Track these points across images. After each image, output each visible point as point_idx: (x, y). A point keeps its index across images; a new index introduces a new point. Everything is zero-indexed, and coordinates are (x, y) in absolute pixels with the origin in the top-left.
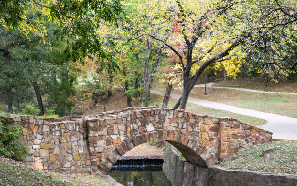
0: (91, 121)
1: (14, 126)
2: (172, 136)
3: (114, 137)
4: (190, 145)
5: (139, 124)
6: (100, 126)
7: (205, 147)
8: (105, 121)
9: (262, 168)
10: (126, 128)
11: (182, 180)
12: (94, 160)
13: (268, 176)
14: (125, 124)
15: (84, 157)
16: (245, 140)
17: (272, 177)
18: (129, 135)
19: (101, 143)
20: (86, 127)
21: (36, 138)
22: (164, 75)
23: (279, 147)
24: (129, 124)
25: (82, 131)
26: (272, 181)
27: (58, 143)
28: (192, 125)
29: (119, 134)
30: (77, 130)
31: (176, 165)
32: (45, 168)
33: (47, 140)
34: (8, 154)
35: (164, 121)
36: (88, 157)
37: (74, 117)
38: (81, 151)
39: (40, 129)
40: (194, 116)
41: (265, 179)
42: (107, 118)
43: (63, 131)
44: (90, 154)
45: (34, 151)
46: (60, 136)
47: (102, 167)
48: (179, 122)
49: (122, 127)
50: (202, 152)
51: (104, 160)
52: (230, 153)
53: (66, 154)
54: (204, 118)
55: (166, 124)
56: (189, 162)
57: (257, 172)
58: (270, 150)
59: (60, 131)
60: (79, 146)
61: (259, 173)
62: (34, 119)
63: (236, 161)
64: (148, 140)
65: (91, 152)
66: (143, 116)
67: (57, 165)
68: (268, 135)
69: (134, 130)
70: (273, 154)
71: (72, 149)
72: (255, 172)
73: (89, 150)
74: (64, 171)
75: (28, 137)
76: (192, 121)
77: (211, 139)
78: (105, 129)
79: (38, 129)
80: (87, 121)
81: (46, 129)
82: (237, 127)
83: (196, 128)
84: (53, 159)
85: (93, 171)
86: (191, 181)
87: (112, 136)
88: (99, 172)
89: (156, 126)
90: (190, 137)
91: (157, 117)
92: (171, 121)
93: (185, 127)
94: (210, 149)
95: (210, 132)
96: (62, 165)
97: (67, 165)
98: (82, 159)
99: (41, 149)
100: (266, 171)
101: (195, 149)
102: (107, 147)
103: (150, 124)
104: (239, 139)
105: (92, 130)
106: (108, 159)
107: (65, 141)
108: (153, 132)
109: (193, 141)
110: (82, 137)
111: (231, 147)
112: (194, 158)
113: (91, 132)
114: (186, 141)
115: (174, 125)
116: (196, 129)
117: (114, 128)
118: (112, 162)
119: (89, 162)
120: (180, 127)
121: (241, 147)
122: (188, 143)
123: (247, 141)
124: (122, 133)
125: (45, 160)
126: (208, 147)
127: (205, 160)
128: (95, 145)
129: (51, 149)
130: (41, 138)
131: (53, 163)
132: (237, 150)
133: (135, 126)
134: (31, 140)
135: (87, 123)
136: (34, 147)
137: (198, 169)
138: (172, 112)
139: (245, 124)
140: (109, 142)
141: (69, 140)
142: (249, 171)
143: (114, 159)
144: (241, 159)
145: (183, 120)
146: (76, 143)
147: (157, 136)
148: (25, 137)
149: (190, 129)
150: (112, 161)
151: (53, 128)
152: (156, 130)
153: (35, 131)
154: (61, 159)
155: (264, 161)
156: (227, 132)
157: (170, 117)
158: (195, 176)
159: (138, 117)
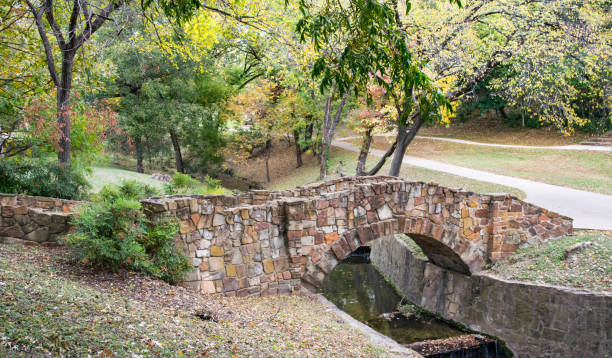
0: (293, 205)
1: (167, 220)
2: (419, 226)
3: (328, 230)
4: (446, 241)
5: (368, 207)
6: (306, 212)
7: (468, 243)
8: (313, 203)
9: (570, 281)
10: (348, 215)
11: (421, 290)
12: (297, 270)
13: (584, 295)
14: (346, 208)
15: (281, 266)
16: (530, 231)
17: (591, 297)
18: (351, 226)
19: (307, 241)
20: (283, 215)
21: (203, 237)
22: (364, 122)
23: (589, 243)
24: (352, 208)
25: (277, 222)
26: (592, 305)
27: (239, 245)
28: (450, 208)
29: (336, 224)
30: (269, 220)
31: (407, 264)
32: (219, 289)
33: (219, 240)
34: (158, 273)
35: (406, 202)
36: (287, 266)
37: (256, 194)
38: (276, 256)
39: (209, 222)
40: (453, 192)
41: (578, 299)
42: (316, 198)
43: (246, 223)
44: (290, 260)
45: (200, 260)
46: (243, 231)
47: (308, 280)
48: (430, 202)
49: (340, 213)
50: (463, 251)
51: (311, 269)
52: (507, 251)
53: (252, 263)
54: (467, 196)
55: (410, 207)
56: (434, 263)
57: (563, 287)
58: (577, 249)
59: (242, 224)
60: (272, 247)
61: (568, 289)
62: (199, 204)
63: (518, 264)
64: (381, 233)
65: (292, 256)
66: (373, 194)
67: (238, 284)
68: (565, 222)
69: (359, 218)
70: (581, 255)
71: (261, 253)
72: (559, 287)
73: (288, 253)
74: (249, 292)
75: (189, 237)
76: (449, 200)
77: (477, 230)
78: (314, 217)
79: (206, 222)
80: (285, 203)
81: (219, 221)
82: (517, 209)
83: (456, 212)
84: (231, 273)
85: (295, 289)
86: (438, 293)
87: (324, 228)
88: (304, 290)
89: (394, 210)
90: (445, 227)
91: (396, 195)
92: (418, 201)
93: (439, 210)
94: (475, 245)
95: (475, 218)
96: (246, 283)
97: (254, 282)
98: (278, 269)
99: (212, 256)
100: (578, 286)
101: (453, 247)
102: (315, 247)
103: (385, 208)
104: (521, 229)
105: (294, 219)
106: (317, 267)
107: (250, 241)
108: (390, 221)
109: (450, 232)
110: (277, 233)
111: (507, 242)
112: (446, 258)
113: (291, 222)
114: (441, 232)
115: (422, 207)
116: (454, 214)
117: (329, 214)
118: (324, 273)
119: (288, 274)
120: (431, 211)
121: (523, 242)
122: (443, 236)
123: (533, 233)
124: (340, 222)
125: (218, 277)
126: (472, 243)
127: (468, 263)
128: (298, 246)
129: (227, 256)
130: (211, 238)
131: (231, 280)
132: (516, 247)
133: (362, 211)
134: (194, 242)
135: (284, 207)
136: (199, 253)
137: (451, 276)
138: (419, 187)
139: (530, 205)
140: (319, 238)
141: (256, 238)
142: (548, 285)
143: (328, 266)
144: (527, 263)
145: (436, 199)
146: (267, 242)
147: (396, 226)
148: (184, 236)
149: (446, 214)
150: (325, 270)
151: (230, 218)
152: (395, 217)
153: (200, 226)
154: (245, 272)
155: (570, 267)
156: (501, 218)
157: (417, 195)
158: (445, 286)
159: (367, 195)
